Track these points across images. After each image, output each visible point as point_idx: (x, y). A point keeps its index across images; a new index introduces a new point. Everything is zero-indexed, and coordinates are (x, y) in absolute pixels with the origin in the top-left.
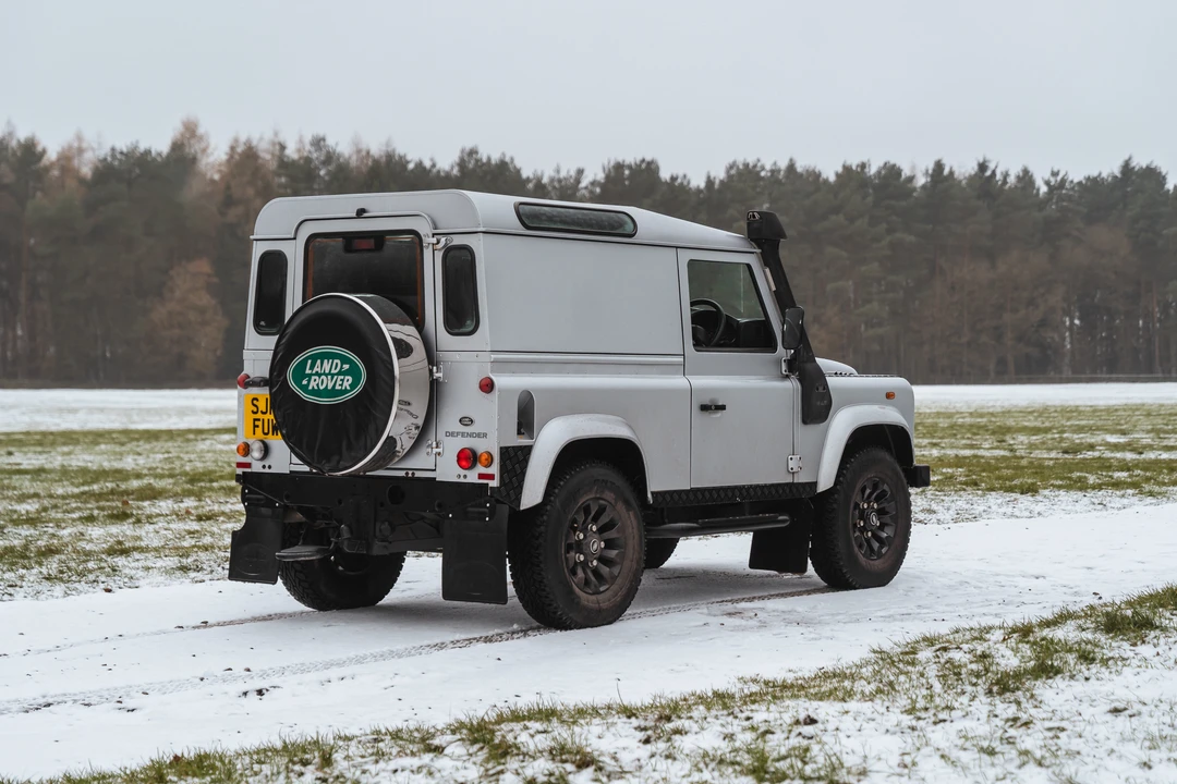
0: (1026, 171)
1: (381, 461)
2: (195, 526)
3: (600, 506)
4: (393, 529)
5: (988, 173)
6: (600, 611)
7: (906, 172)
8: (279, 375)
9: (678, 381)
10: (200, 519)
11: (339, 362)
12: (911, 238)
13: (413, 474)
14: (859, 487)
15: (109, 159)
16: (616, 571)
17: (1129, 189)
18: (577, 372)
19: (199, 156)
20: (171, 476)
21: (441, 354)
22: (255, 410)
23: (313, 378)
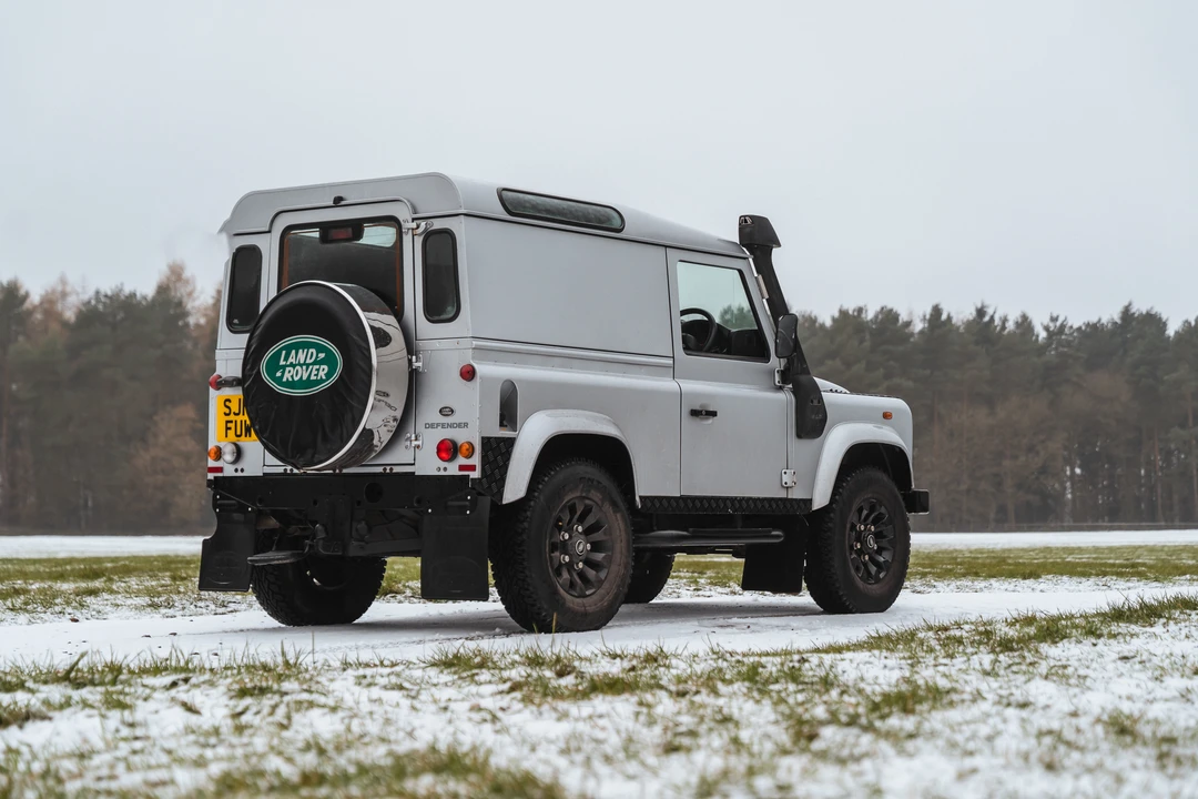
0: (1025, 317)
1: (353, 457)
3: (586, 506)
4: (370, 529)
5: (987, 319)
6: (585, 614)
7: (903, 317)
8: (252, 369)
9: (667, 384)
11: (314, 351)
12: (910, 384)
13: (391, 469)
14: (855, 507)
15: (93, 302)
16: (602, 575)
17: (1128, 336)
18: (562, 366)
19: (185, 300)
21: (421, 343)
22: (228, 412)
23: (288, 369)
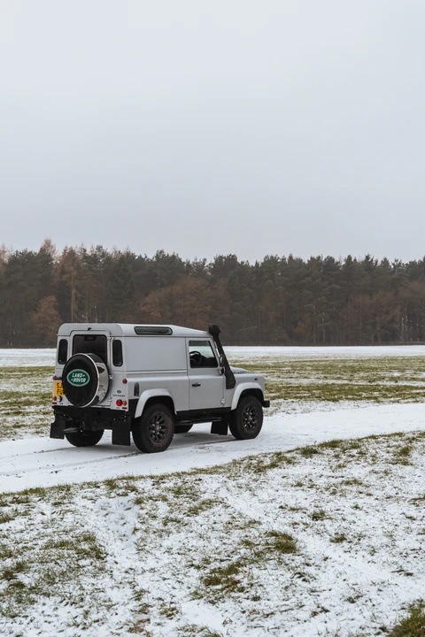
0: (385, 260)
1: (94, 403)
2: (42, 417)
3: (160, 416)
5: (370, 260)
6: (160, 447)
7: (337, 260)
8: (65, 377)
9: (186, 378)
10: (44, 414)
11: (82, 374)
12: (338, 287)
13: (104, 407)
14: (245, 408)
15: (15, 255)
16: (165, 435)
18: (153, 376)
19: (51, 254)
20: (36, 395)
21: (112, 372)
22: (58, 387)
23: (75, 378)
